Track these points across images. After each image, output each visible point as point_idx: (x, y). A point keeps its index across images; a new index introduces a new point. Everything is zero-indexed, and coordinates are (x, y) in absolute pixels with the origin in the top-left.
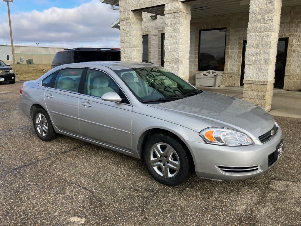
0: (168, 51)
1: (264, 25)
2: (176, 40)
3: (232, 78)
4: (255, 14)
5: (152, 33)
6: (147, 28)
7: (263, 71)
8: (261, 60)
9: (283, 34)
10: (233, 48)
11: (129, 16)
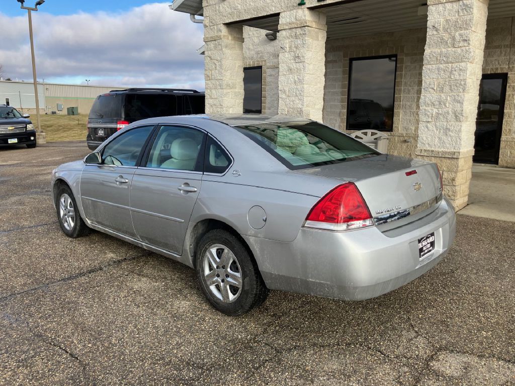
0: (284, 96)
1: (453, 49)
2: (298, 77)
3: (406, 144)
4: (437, 31)
5: (268, 64)
6: (260, 54)
7: (451, 133)
8: (448, 113)
9: (498, 66)
10: (409, 91)
11: (220, 34)
